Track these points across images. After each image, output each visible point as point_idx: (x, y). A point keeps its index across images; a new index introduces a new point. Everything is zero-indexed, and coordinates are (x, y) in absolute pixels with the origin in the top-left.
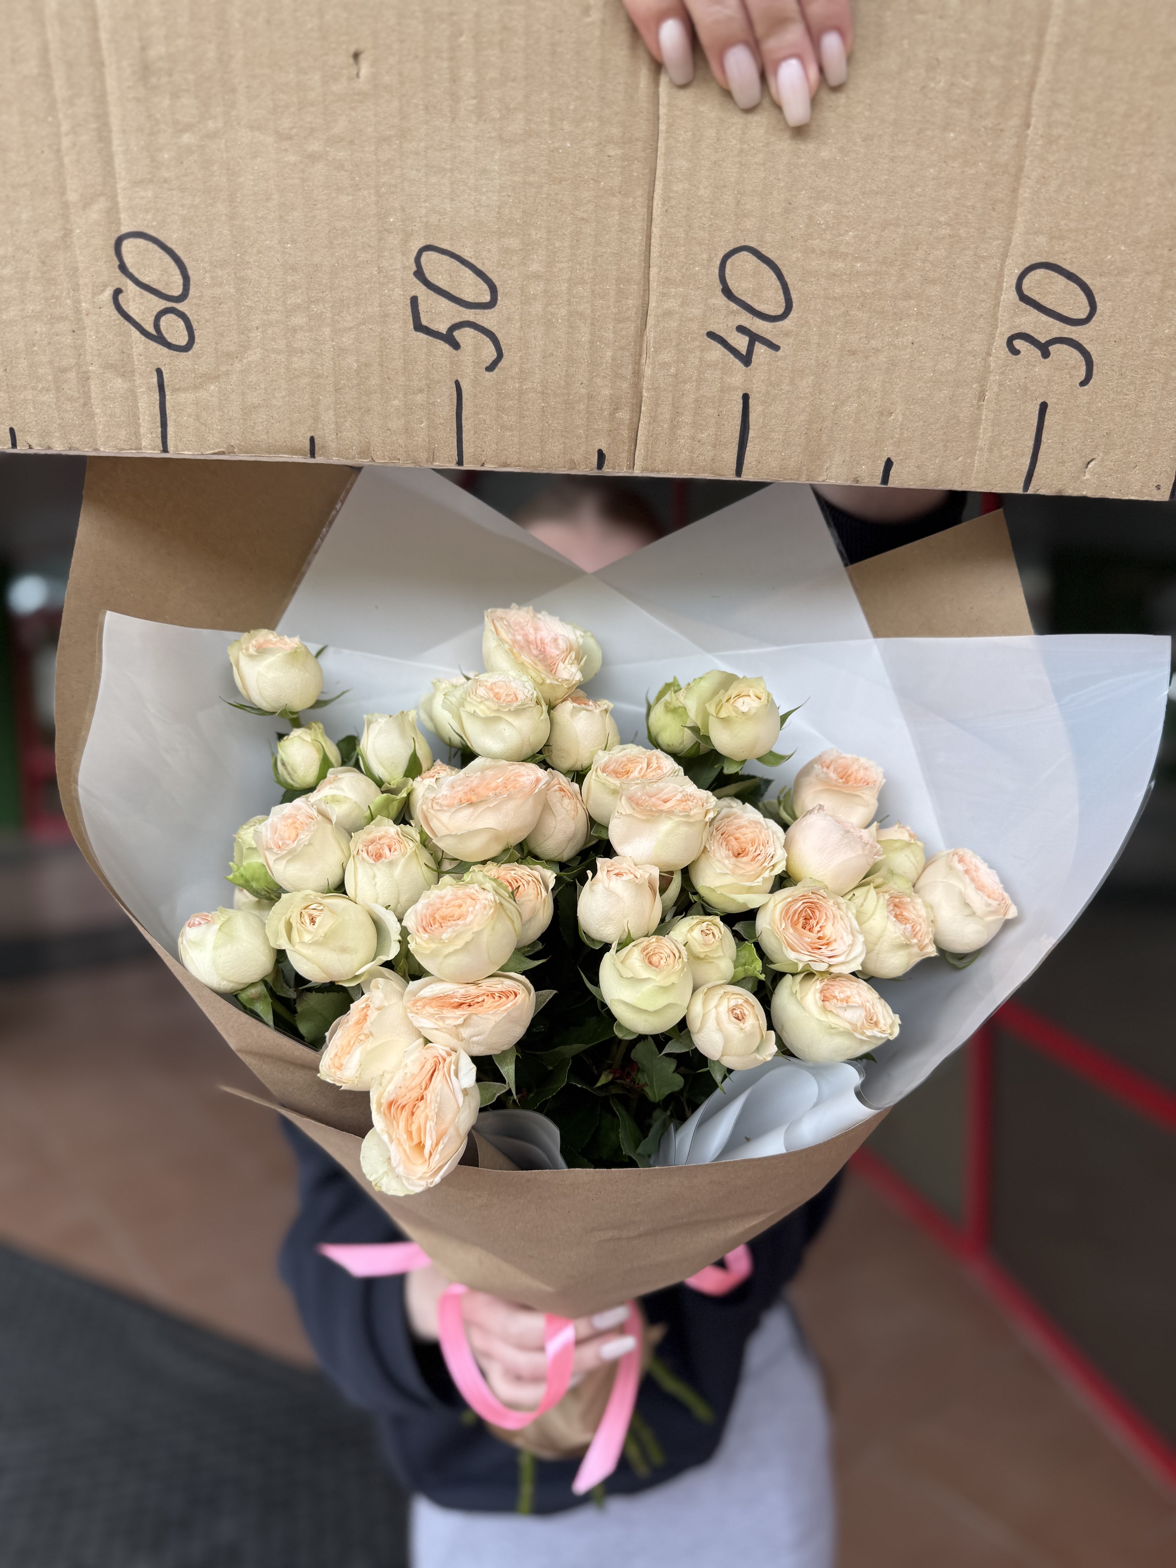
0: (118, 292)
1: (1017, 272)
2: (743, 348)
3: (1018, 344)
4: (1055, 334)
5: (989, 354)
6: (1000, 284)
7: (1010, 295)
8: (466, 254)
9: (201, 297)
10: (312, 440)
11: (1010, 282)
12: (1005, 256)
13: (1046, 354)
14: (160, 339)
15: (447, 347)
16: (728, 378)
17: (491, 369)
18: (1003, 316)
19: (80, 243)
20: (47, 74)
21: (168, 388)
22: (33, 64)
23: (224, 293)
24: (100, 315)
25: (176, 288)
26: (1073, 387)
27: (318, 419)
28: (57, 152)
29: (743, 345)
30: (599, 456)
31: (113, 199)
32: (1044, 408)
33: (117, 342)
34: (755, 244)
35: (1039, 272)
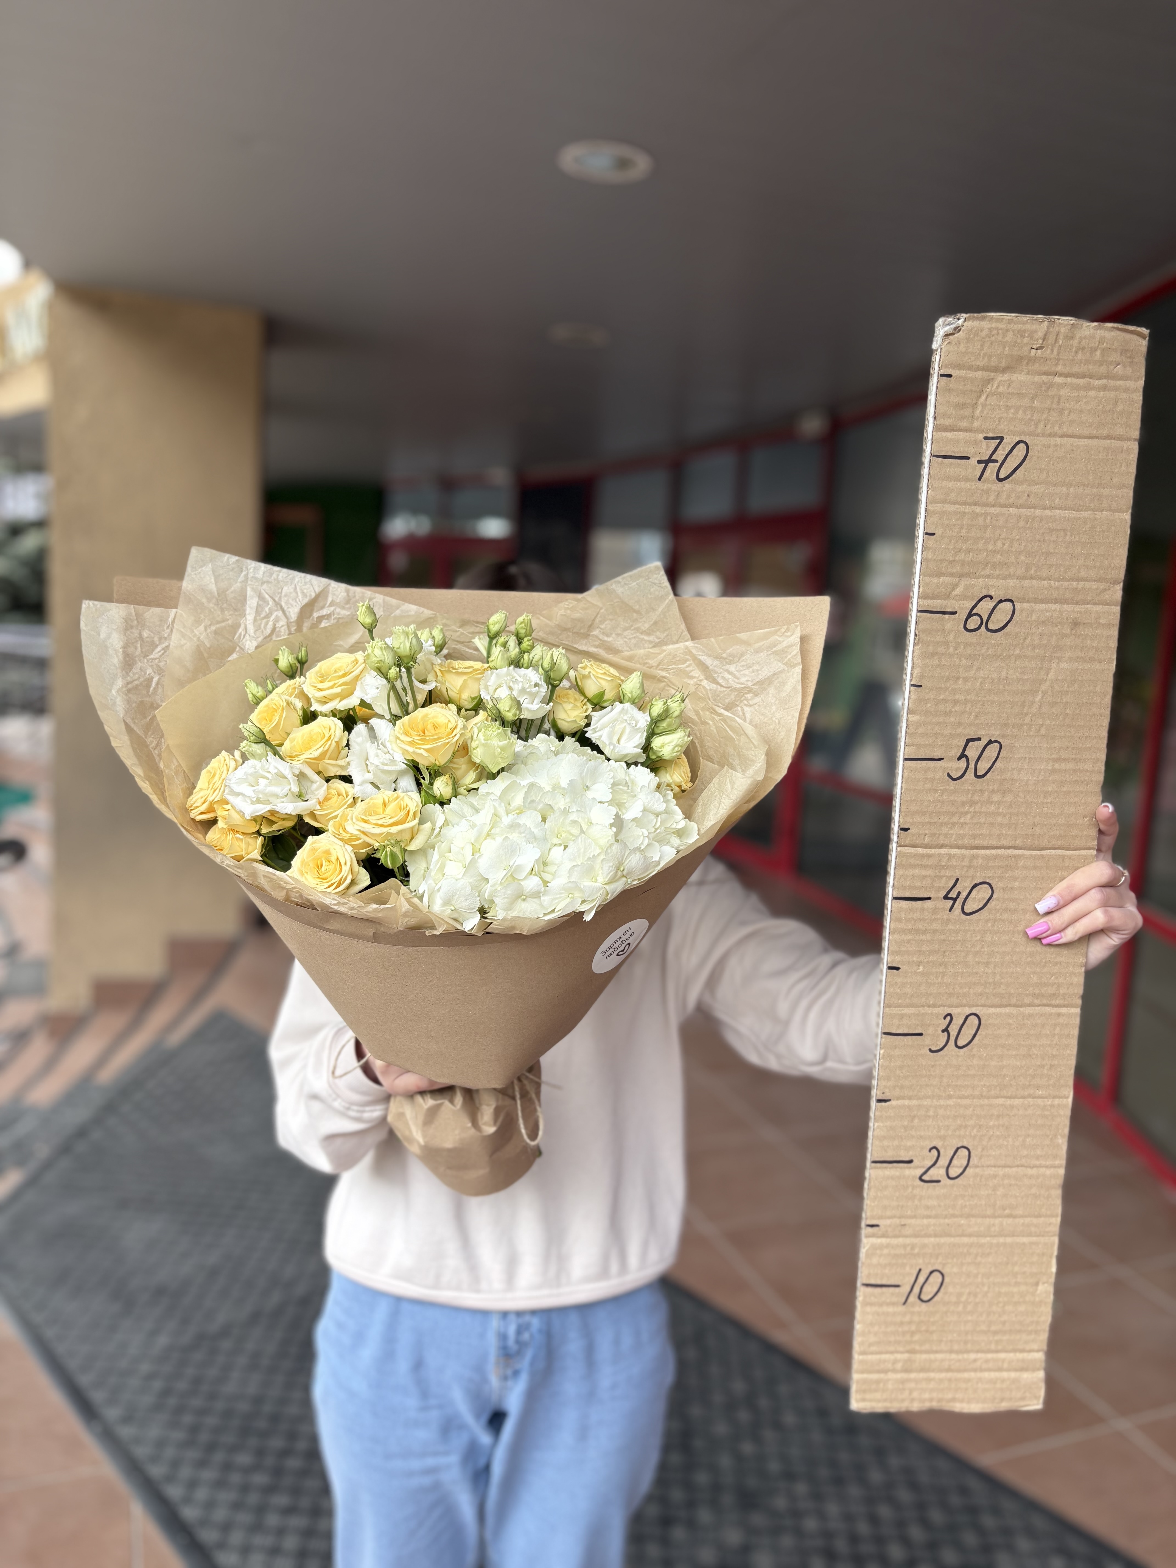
0: (991, 598)
1: (978, 1012)
2: (951, 895)
3: (948, 1018)
4: (951, 1033)
5: (944, 1006)
6: (973, 1006)
7: (968, 1011)
8: (997, 764)
9: (987, 638)
10: (921, 686)
11: (974, 1010)
12: (984, 1006)
13: (943, 1031)
14: (970, 615)
15: (959, 755)
16: (939, 889)
17: (949, 775)
18: (959, 1010)
19: (1012, 583)
20: (1079, 580)
21: (947, 616)
22: (1083, 574)
23: (988, 648)
24: (982, 588)
25: (991, 626)
26: (928, 1046)
27: (931, 689)
28: (1049, 579)
29: (953, 895)
30: (908, 829)
31: (1028, 602)
32: (921, 1034)
33: (969, 594)
34: (994, 896)
35: (976, 1022)
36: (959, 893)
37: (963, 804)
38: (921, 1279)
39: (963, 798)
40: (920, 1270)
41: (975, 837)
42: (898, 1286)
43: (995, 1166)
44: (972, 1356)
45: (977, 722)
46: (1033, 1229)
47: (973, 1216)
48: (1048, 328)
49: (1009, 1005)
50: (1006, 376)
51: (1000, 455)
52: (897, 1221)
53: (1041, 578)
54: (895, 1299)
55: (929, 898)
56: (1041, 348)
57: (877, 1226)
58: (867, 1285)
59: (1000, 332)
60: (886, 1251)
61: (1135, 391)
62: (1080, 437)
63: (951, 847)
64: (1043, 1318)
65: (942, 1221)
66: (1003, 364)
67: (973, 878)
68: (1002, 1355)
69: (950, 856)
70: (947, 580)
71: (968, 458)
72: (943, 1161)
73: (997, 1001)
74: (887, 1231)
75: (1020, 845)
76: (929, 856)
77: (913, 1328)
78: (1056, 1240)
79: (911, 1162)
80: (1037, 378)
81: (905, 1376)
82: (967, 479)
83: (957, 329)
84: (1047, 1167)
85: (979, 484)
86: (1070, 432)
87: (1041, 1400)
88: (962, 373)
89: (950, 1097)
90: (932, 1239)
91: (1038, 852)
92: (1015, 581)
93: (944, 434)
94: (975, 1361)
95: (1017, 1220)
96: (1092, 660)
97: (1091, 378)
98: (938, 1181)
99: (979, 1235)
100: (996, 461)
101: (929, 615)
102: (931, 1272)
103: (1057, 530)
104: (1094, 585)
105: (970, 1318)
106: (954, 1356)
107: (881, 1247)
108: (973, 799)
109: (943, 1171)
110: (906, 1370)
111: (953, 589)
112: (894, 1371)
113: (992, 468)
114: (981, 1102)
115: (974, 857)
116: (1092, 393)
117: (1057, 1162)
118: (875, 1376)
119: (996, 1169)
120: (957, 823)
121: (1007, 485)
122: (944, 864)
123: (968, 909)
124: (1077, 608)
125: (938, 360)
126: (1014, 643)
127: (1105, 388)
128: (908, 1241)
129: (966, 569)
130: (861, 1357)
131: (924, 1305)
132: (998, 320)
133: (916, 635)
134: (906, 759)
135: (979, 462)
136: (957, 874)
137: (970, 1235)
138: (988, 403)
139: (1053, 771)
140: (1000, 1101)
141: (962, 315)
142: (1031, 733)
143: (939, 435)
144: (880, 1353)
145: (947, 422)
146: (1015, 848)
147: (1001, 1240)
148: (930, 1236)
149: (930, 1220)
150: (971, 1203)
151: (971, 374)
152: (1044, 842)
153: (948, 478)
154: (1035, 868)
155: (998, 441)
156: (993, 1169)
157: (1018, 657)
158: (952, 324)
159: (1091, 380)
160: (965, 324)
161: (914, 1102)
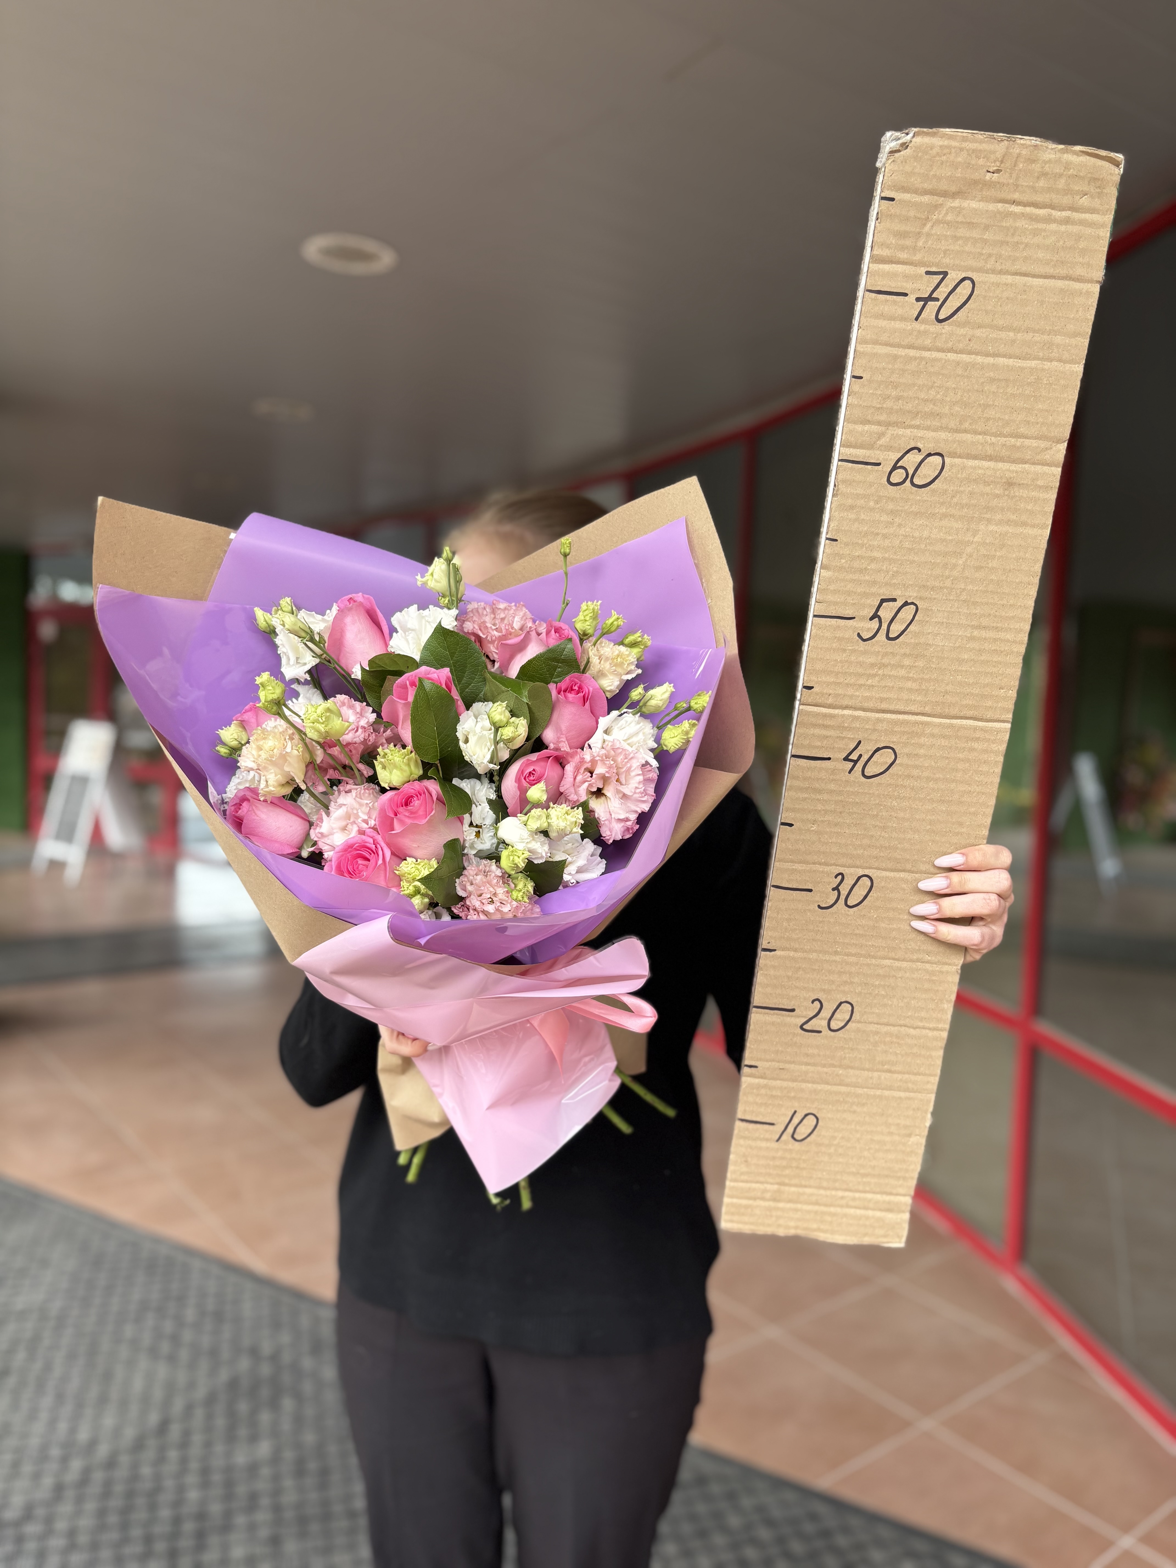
0: (919, 450)
1: (870, 875)
2: (851, 757)
3: (840, 877)
4: (842, 892)
5: (837, 865)
6: (867, 868)
7: (861, 872)
8: (911, 627)
9: (912, 493)
10: (836, 540)
11: (867, 872)
12: (878, 869)
13: (834, 889)
14: (895, 468)
15: (871, 614)
16: (840, 750)
17: (859, 635)
18: (852, 870)
19: (943, 435)
20: (1018, 436)
21: (869, 467)
22: (1022, 430)
23: (911, 505)
24: (910, 438)
25: (917, 481)
26: (818, 902)
27: (847, 544)
28: (984, 433)
29: (854, 757)
30: (813, 687)
31: (960, 457)
32: (810, 890)
33: (896, 445)
34: (897, 762)
35: (869, 883)
36: (860, 756)
37: (872, 665)
38: (796, 1120)
39: (872, 660)
40: (795, 1112)
41: (882, 700)
42: (773, 1124)
43: (877, 1024)
44: (840, 1193)
45: (894, 581)
46: (910, 1085)
47: (852, 1068)
48: (1007, 148)
49: (904, 871)
50: (956, 203)
51: (941, 293)
52: (776, 1065)
53: (976, 432)
54: (767, 1136)
55: (829, 759)
56: (998, 171)
57: (756, 1067)
58: (742, 1120)
59: (953, 151)
60: (763, 1091)
61: (1103, 226)
62: (1034, 276)
63: (855, 709)
64: (912, 1167)
65: (820, 1069)
66: (953, 189)
67: (876, 741)
68: (869, 1196)
69: (856, 718)
70: (875, 428)
71: (906, 295)
72: (826, 1013)
73: (890, 865)
74: (765, 1074)
75: (929, 712)
76: (832, 716)
77: (784, 1163)
78: (932, 1097)
79: (793, 1010)
80: (992, 207)
81: (772, 1204)
82: (903, 319)
83: (905, 146)
84: (930, 1029)
85: (917, 325)
86: (1023, 269)
87: (904, 1239)
88: (907, 196)
89: (836, 953)
90: (810, 1085)
91: (948, 721)
92: (947, 433)
93: (881, 266)
94: (842, 1198)
95: (895, 1076)
96: (1024, 524)
97: (1053, 209)
98: (820, 1032)
99: (856, 1086)
100: (937, 299)
101: (850, 465)
102: (806, 1115)
103: (999, 380)
104: (1034, 443)
105: (841, 1160)
106: (822, 1192)
107: (759, 1087)
108: (883, 661)
109: (825, 1023)
110: (774, 1200)
111: (879, 438)
112: (763, 1199)
113: (932, 306)
114: (868, 961)
115: (879, 720)
116: (1053, 227)
117: (940, 1026)
118: (744, 1202)
119: (879, 1026)
120: (864, 685)
121: (946, 327)
122: (846, 725)
123: (868, 772)
124: (1014, 467)
125: (880, 181)
126: (941, 500)
127: (1067, 221)
128: (785, 1084)
129: (894, 418)
130: (732, 1184)
131: (797, 1143)
132: (951, 137)
133: (835, 485)
134: (815, 616)
135: (918, 299)
136: (859, 737)
137: (847, 1085)
138: (933, 232)
139: (972, 638)
140: (887, 962)
141: (913, 129)
142: (951, 598)
143: (875, 267)
144: (751, 1182)
145: (885, 253)
146: (923, 714)
147: (878, 1092)
148: (808, 1082)
149: (809, 1067)
150: (851, 1055)
151: (917, 198)
152: (954, 711)
153: (881, 316)
154: (944, 737)
155: (941, 276)
156: (876, 1025)
157: (944, 516)
158: (899, 139)
159: (1053, 211)
160: (914, 140)
161: (799, 955)
